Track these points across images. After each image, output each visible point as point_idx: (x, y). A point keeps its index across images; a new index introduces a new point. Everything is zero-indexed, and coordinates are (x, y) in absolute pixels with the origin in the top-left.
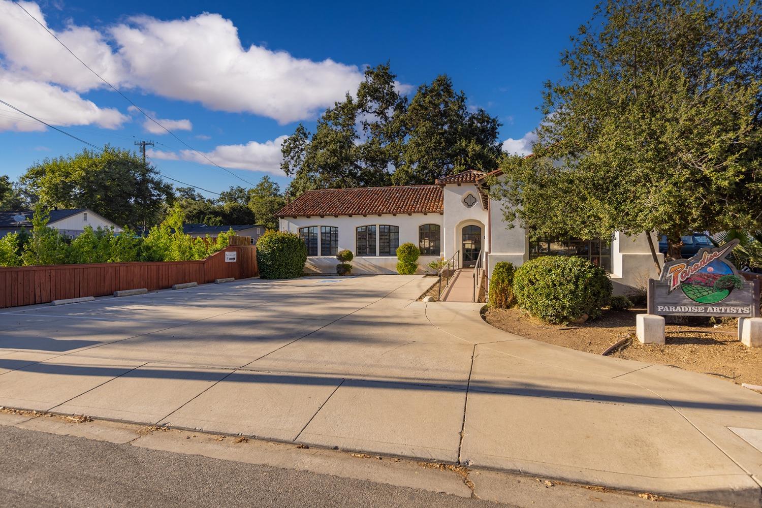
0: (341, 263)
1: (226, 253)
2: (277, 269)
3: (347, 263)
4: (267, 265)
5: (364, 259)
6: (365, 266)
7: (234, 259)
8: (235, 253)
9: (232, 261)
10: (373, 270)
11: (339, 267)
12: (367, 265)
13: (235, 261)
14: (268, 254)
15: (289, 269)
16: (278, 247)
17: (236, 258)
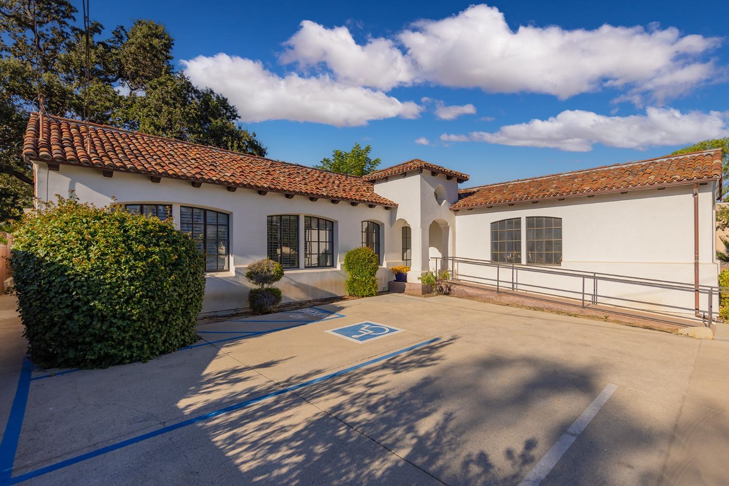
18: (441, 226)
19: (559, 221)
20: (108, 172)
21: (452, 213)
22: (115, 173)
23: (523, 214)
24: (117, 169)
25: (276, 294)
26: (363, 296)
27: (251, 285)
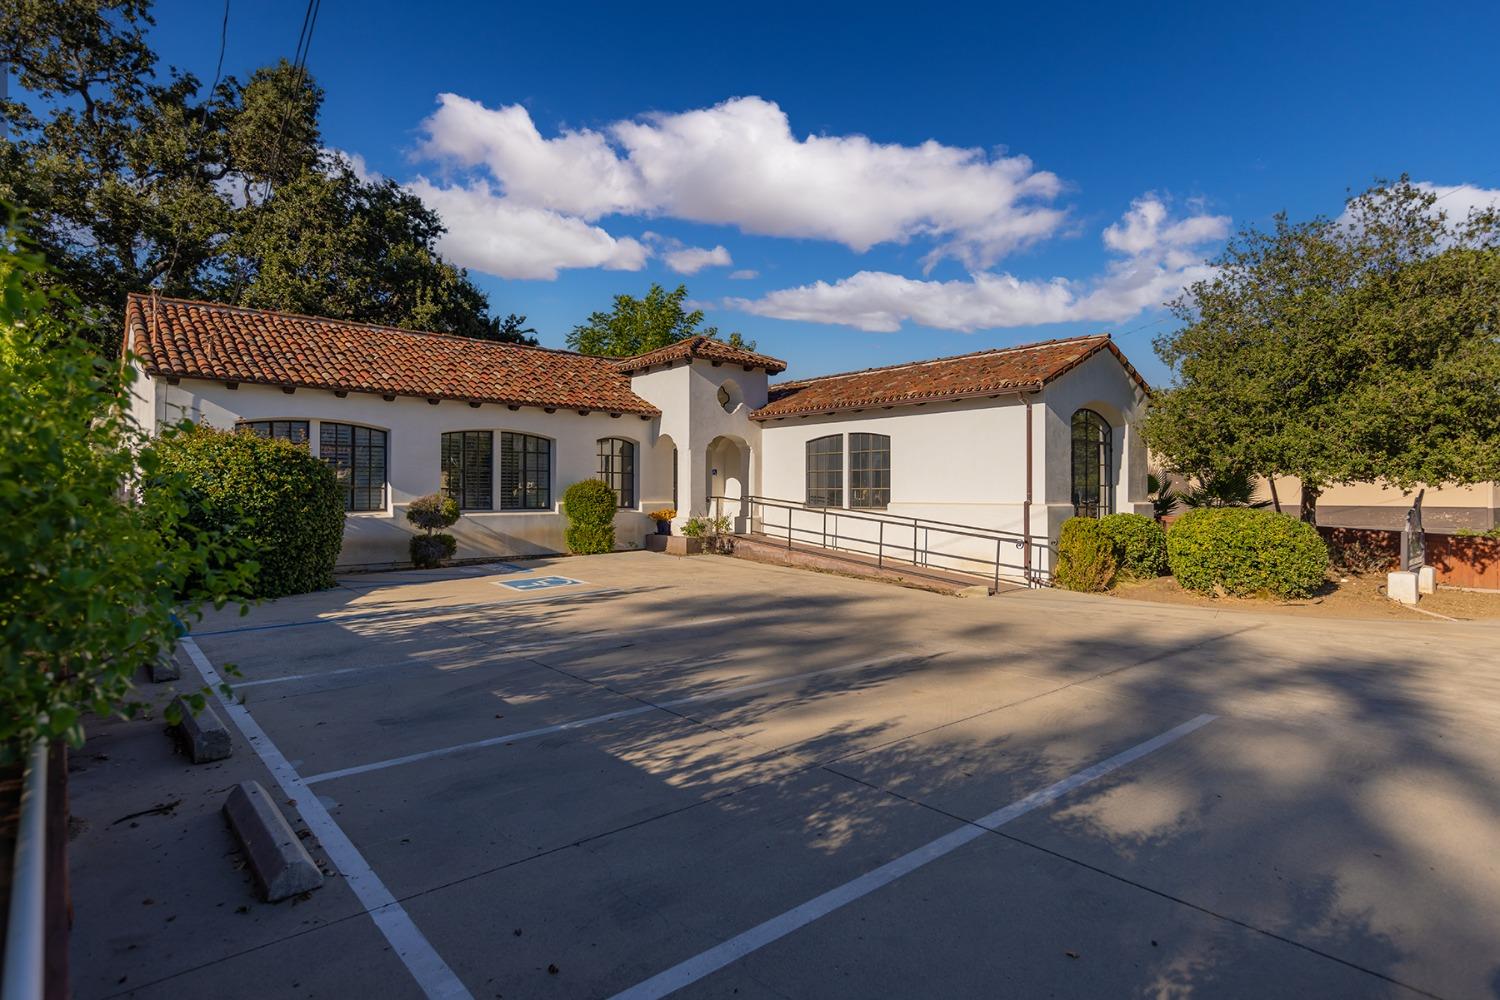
0: (424, 532)
18: (739, 446)
19: (884, 441)
20: (232, 384)
21: (755, 425)
22: (240, 385)
23: (845, 428)
24: (244, 380)
25: (448, 544)
26: (589, 553)
27: (415, 529)
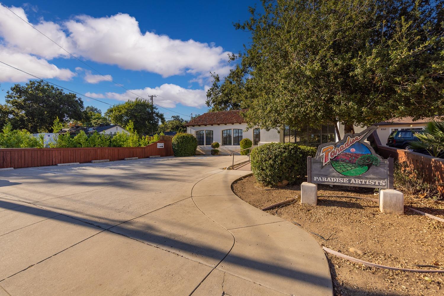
0: (213, 149)
1: (158, 143)
2: (180, 151)
3: (216, 149)
4: (176, 150)
5: (225, 147)
6: (226, 151)
7: (162, 147)
8: (163, 144)
9: (161, 147)
10: (230, 153)
11: (212, 151)
12: (227, 150)
13: (163, 147)
14: (176, 144)
15: (186, 152)
16: (181, 141)
17: (163, 146)
